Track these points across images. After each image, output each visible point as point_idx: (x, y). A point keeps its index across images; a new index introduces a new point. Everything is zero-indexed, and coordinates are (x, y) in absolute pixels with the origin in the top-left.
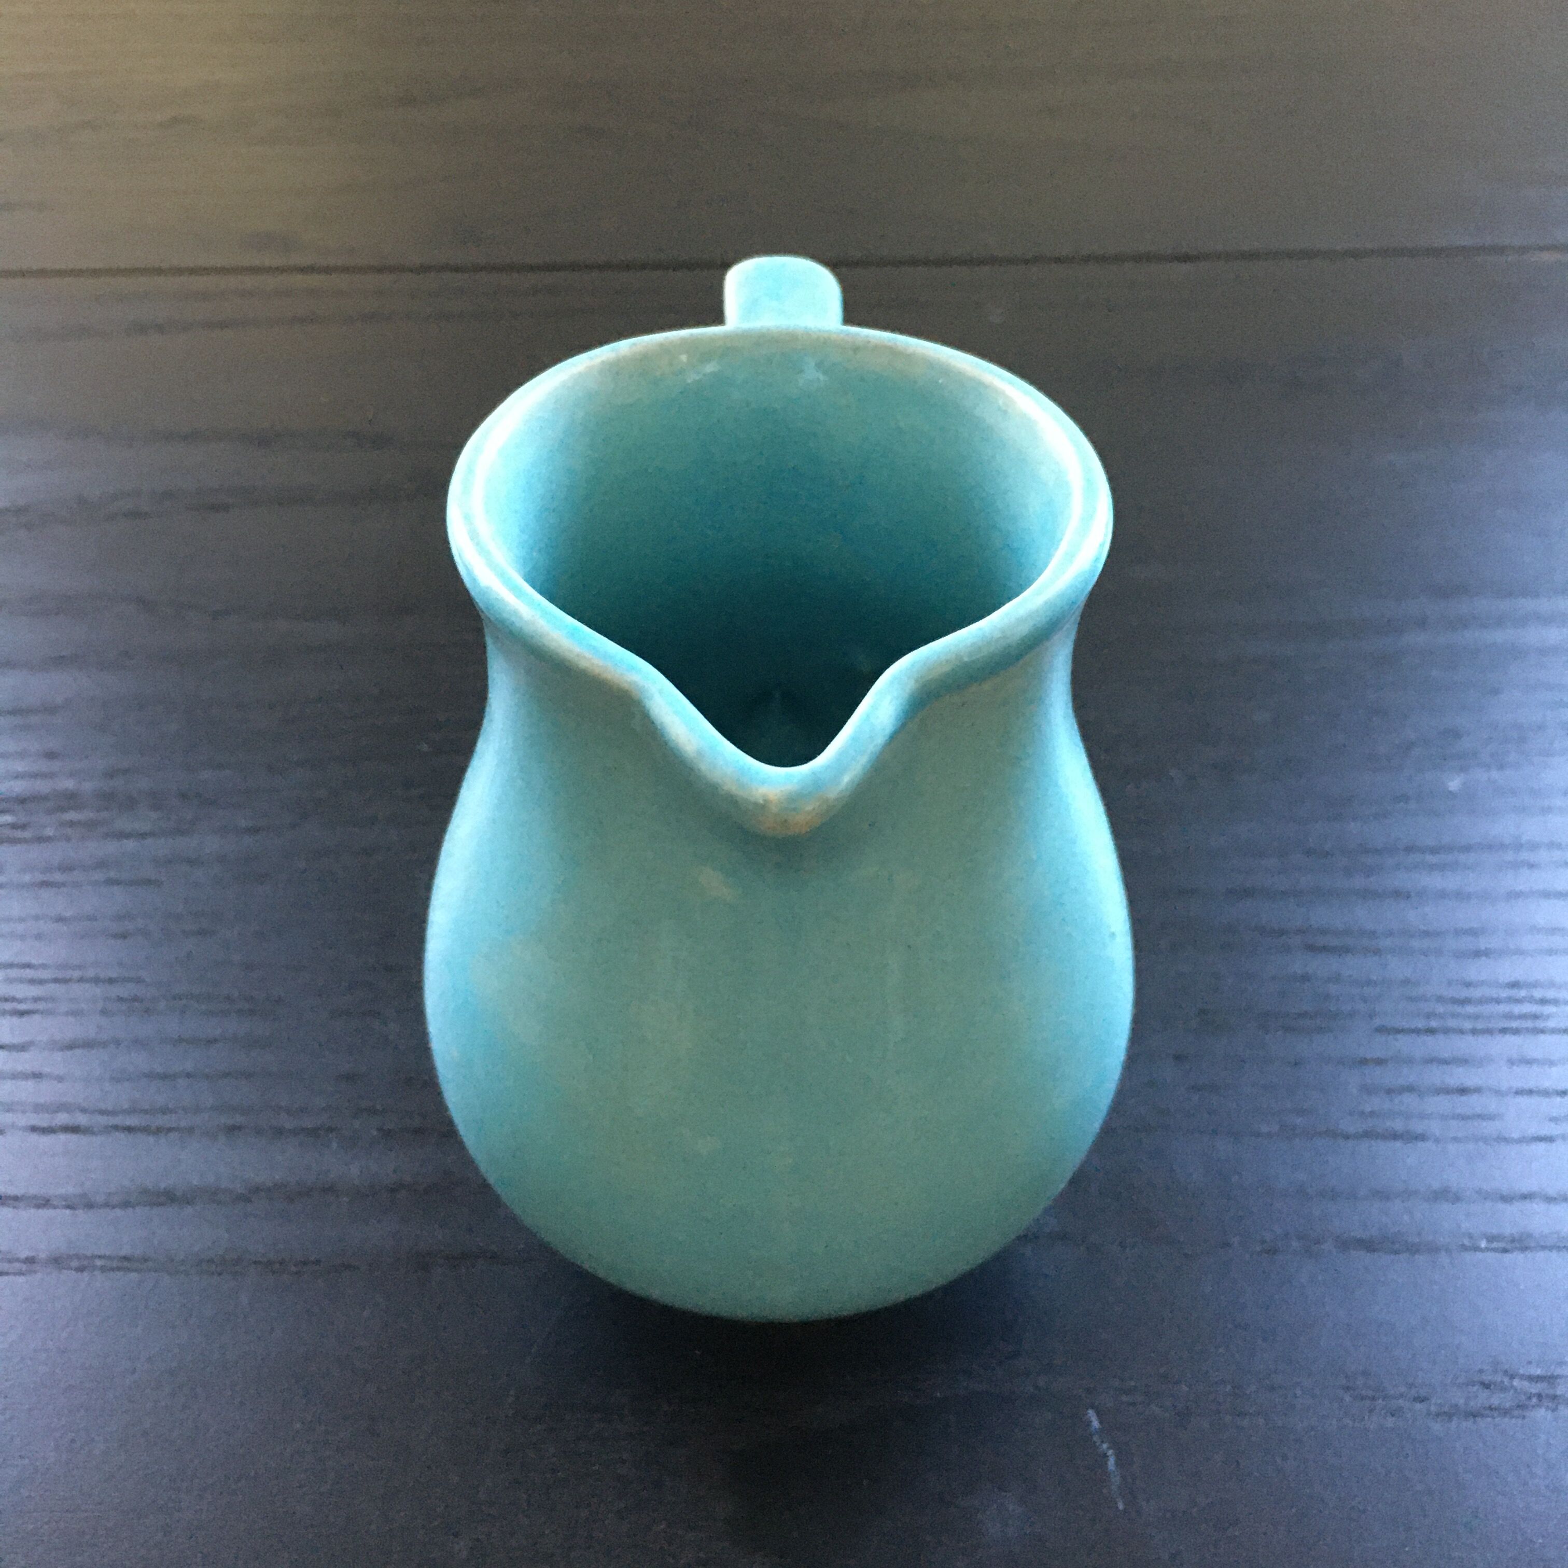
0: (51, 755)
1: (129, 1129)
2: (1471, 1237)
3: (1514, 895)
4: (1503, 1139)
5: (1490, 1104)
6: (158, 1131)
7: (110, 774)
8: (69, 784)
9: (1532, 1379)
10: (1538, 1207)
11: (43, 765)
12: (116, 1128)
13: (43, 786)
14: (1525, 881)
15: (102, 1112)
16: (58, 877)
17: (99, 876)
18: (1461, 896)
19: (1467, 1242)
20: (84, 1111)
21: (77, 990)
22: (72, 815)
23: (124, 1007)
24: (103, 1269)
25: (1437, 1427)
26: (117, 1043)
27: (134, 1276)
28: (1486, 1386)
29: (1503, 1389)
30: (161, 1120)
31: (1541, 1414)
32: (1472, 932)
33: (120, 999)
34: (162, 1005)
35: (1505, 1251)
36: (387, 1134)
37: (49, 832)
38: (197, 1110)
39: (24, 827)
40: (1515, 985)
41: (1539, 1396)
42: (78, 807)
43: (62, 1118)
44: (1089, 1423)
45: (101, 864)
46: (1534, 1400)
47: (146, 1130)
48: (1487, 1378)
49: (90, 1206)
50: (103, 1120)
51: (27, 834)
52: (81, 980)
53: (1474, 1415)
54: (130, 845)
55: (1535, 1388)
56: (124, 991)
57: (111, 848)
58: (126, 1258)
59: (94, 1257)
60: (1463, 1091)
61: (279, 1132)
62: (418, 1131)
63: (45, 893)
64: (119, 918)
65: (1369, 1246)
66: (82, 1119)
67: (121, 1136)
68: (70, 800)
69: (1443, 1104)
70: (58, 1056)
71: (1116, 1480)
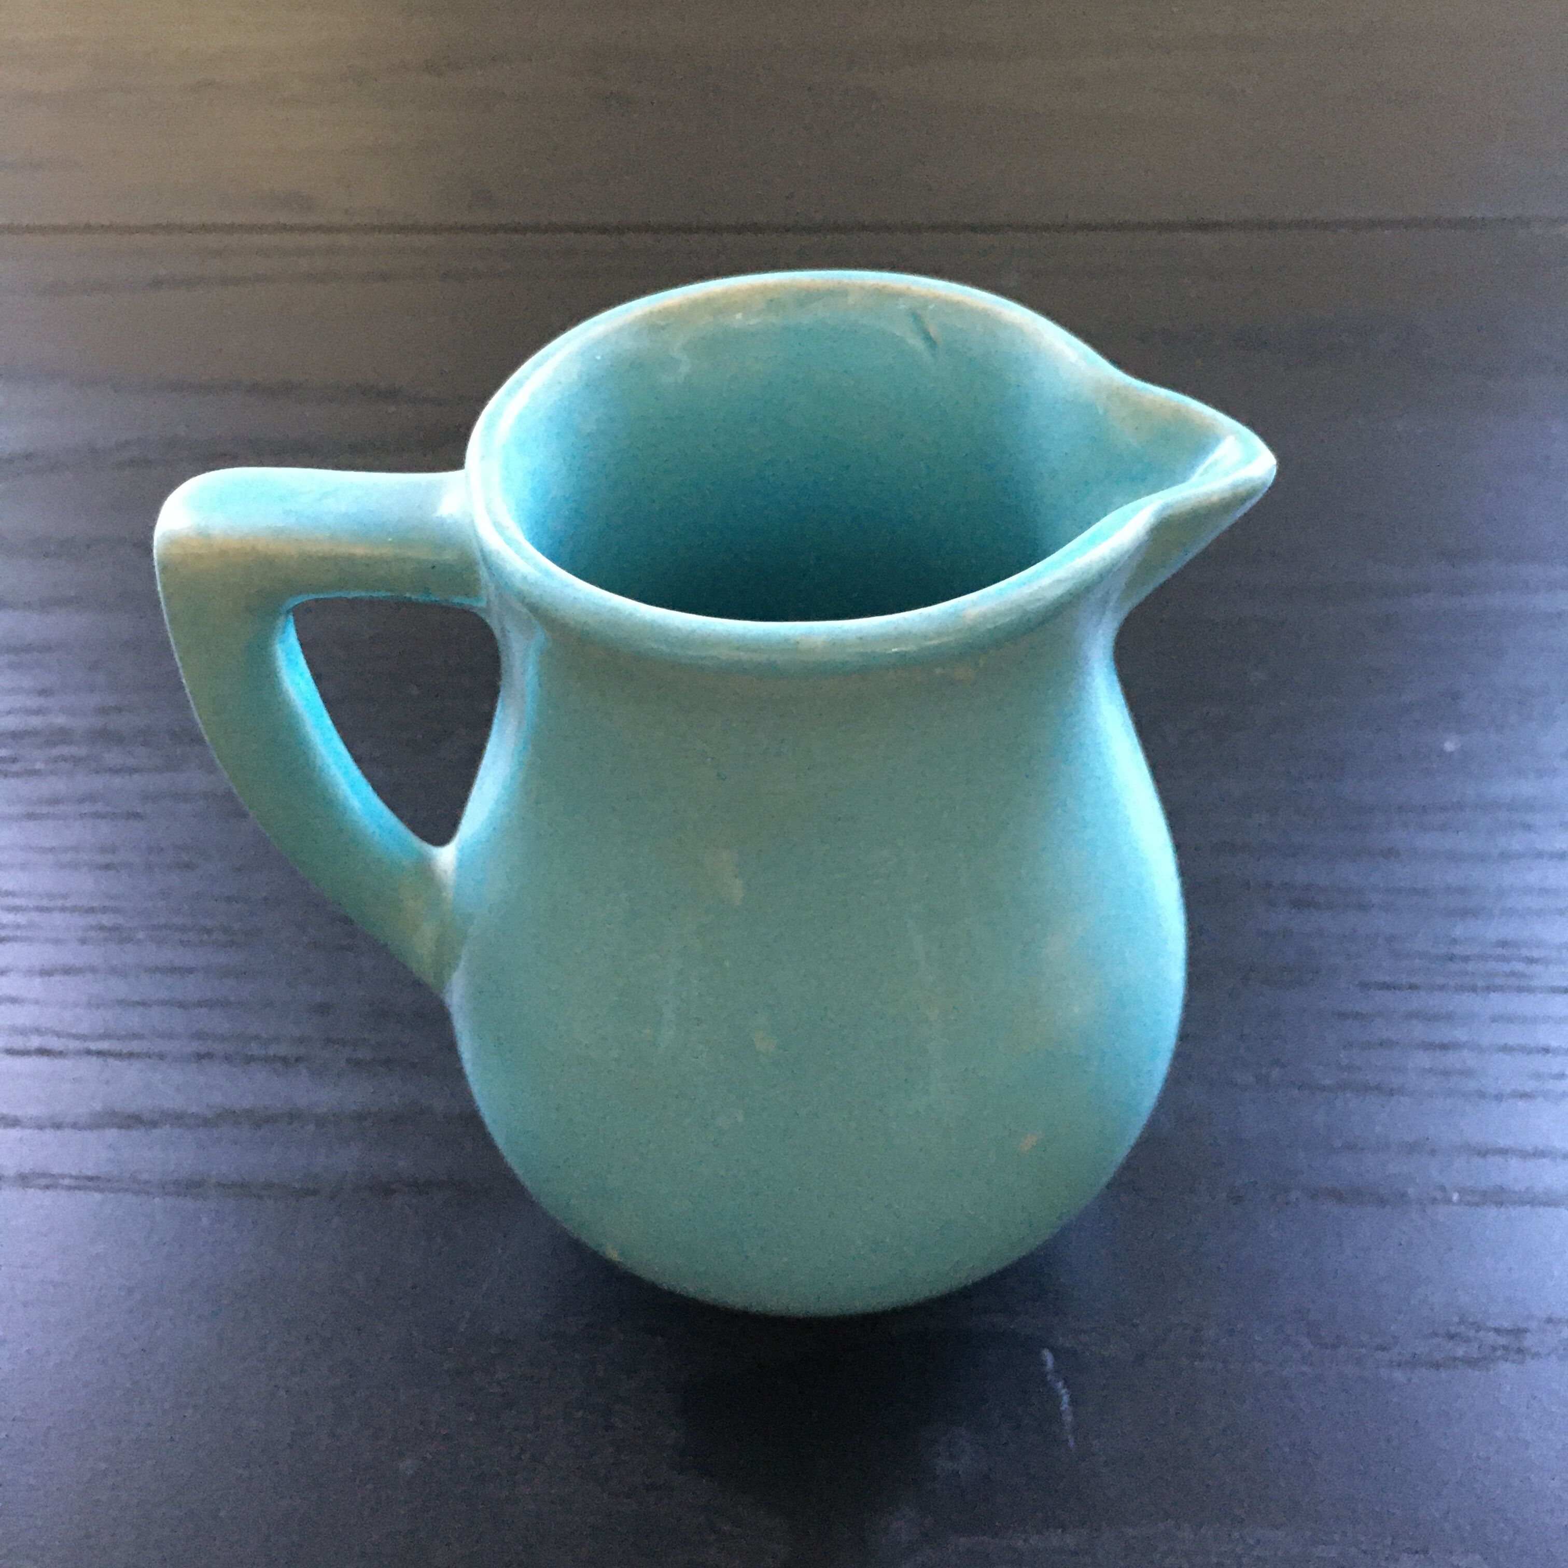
0: (44, 692)
1: (99, 1053)
2: (1443, 1188)
3: (1505, 856)
4: (1482, 1095)
5: (1470, 1059)
6: (131, 1055)
7: (103, 711)
8: (61, 720)
9: (1497, 1331)
10: (1514, 1162)
11: (34, 702)
12: (89, 1052)
13: (35, 722)
14: (1517, 842)
15: (76, 1037)
16: (45, 809)
17: (87, 808)
18: (1454, 857)
19: (1438, 1195)
20: (58, 1035)
21: (58, 919)
22: (64, 750)
23: (102, 935)
24: (69, 1188)
25: (1399, 1375)
26: (93, 970)
27: (98, 1196)
28: (1452, 1337)
29: (1467, 1340)
30: (135, 1046)
31: (1506, 1368)
32: (1462, 891)
33: (102, 928)
34: (141, 935)
35: (1477, 1205)
36: (357, 1064)
37: (39, 766)
38: (171, 1036)
39: (14, 760)
40: (1504, 944)
41: (1505, 1348)
42: (70, 743)
43: (35, 1042)
44: (1043, 1364)
45: (91, 798)
46: (1499, 1353)
47: (118, 1055)
48: (1453, 1330)
49: (58, 1126)
50: (74, 1045)
51: (16, 767)
52: (63, 909)
53: (1437, 1366)
54: (117, 781)
55: (1502, 1341)
56: (106, 920)
57: (99, 783)
58: (90, 1179)
59: (63, 1176)
60: (1444, 1047)
61: (249, 1059)
62: (387, 1062)
63: (31, 825)
64: (103, 850)
65: (1337, 1196)
66: (54, 1043)
67: (94, 1059)
68: (62, 736)
69: (1423, 1059)
70: (38, 981)
71: (1068, 1418)
